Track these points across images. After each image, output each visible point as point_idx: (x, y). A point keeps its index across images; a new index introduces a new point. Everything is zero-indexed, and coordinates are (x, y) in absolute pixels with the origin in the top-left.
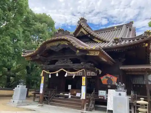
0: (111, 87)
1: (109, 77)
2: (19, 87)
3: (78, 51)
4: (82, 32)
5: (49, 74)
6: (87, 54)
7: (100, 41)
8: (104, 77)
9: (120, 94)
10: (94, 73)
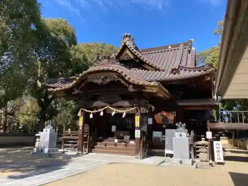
0: (167, 126)
1: (165, 114)
2: (46, 131)
3: (131, 86)
4: (127, 54)
5: (91, 113)
6: (143, 90)
7: (152, 69)
8: (159, 114)
9: (181, 135)
10: (145, 110)
